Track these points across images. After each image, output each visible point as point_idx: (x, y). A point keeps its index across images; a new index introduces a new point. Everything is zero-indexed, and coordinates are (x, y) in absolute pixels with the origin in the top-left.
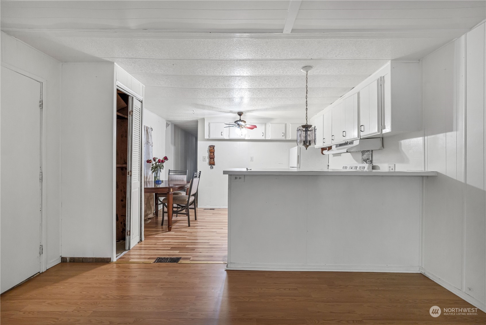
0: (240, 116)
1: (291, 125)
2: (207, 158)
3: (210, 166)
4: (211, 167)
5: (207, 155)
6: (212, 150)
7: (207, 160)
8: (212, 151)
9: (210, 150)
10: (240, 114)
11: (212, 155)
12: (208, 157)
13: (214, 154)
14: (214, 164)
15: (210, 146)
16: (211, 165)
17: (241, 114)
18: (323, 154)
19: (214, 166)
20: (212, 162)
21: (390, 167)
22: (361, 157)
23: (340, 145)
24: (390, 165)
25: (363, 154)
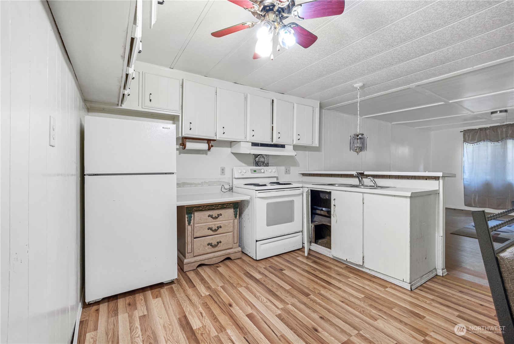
21: (286, 169)
22: (252, 159)
23: (263, 145)
24: (287, 168)
25: (256, 156)
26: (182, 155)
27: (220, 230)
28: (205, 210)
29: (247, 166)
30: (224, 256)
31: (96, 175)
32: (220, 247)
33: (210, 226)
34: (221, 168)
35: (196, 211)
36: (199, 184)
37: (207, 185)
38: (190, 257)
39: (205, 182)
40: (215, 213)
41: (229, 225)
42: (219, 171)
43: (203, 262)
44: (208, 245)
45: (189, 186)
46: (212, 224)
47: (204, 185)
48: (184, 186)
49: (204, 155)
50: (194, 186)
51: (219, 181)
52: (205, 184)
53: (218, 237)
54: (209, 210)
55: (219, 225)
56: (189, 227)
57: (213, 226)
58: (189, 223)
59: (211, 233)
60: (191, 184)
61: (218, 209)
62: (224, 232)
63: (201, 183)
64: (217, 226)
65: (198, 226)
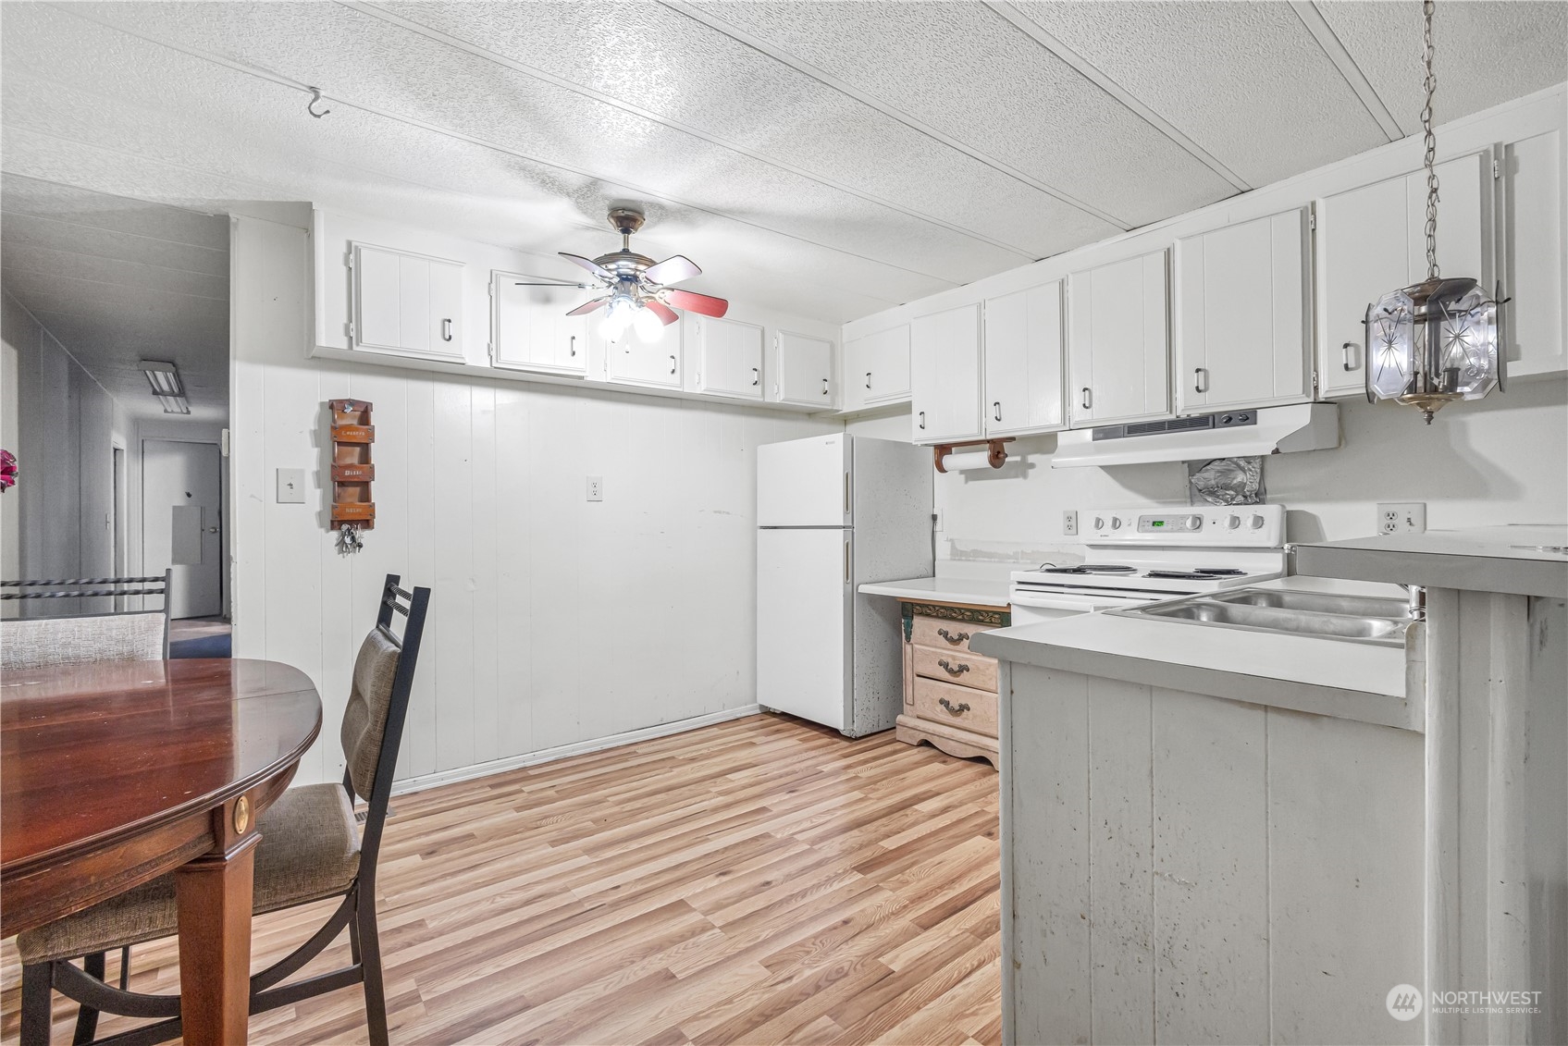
0: (626, 231)
1: (781, 336)
2: (310, 481)
3: (335, 535)
4: (341, 543)
5: (308, 459)
6: (349, 427)
7: (314, 498)
8: (359, 435)
9: (335, 429)
10: (627, 218)
11: (355, 460)
12: (317, 474)
13: (365, 458)
14: (367, 524)
15: (335, 407)
16: (345, 527)
17: (635, 220)
18: (942, 470)
19: (363, 535)
20: (351, 505)
21: (1391, 516)
22: (1180, 481)
23: (1135, 429)
24: (1392, 509)
25: (1195, 467)
26: (971, 483)
27: (964, 677)
28: (937, 617)
29: (1156, 505)
30: (976, 749)
31: (775, 528)
32: (967, 721)
33: (945, 659)
34: (1065, 512)
35: (921, 614)
36: (1009, 557)
37: (1029, 561)
38: (910, 713)
39: (1022, 552)
40: (954, 628)
41: (987, 672)
42: (1061, 523)
43: (929, 738)
44: (942, 702)
45: (986, 559)
46: (948, 655)
47: (1021, 561)
48: (977, 559)
49: (1020, 480)
50: (996, 560)
51: (1059, 552)
52: (1022, 559)
53: (966, 693)
54: (944, 618)
55: (963, 663)
56: (908, 648)
57: (950, 660)
58: (908, 639)
59: (946, 676)
60: (990, 556)
61: (963, 620)
62: (976, 684)
63: (1012, 554)
64: (958, 662)
65: (920, 650)
